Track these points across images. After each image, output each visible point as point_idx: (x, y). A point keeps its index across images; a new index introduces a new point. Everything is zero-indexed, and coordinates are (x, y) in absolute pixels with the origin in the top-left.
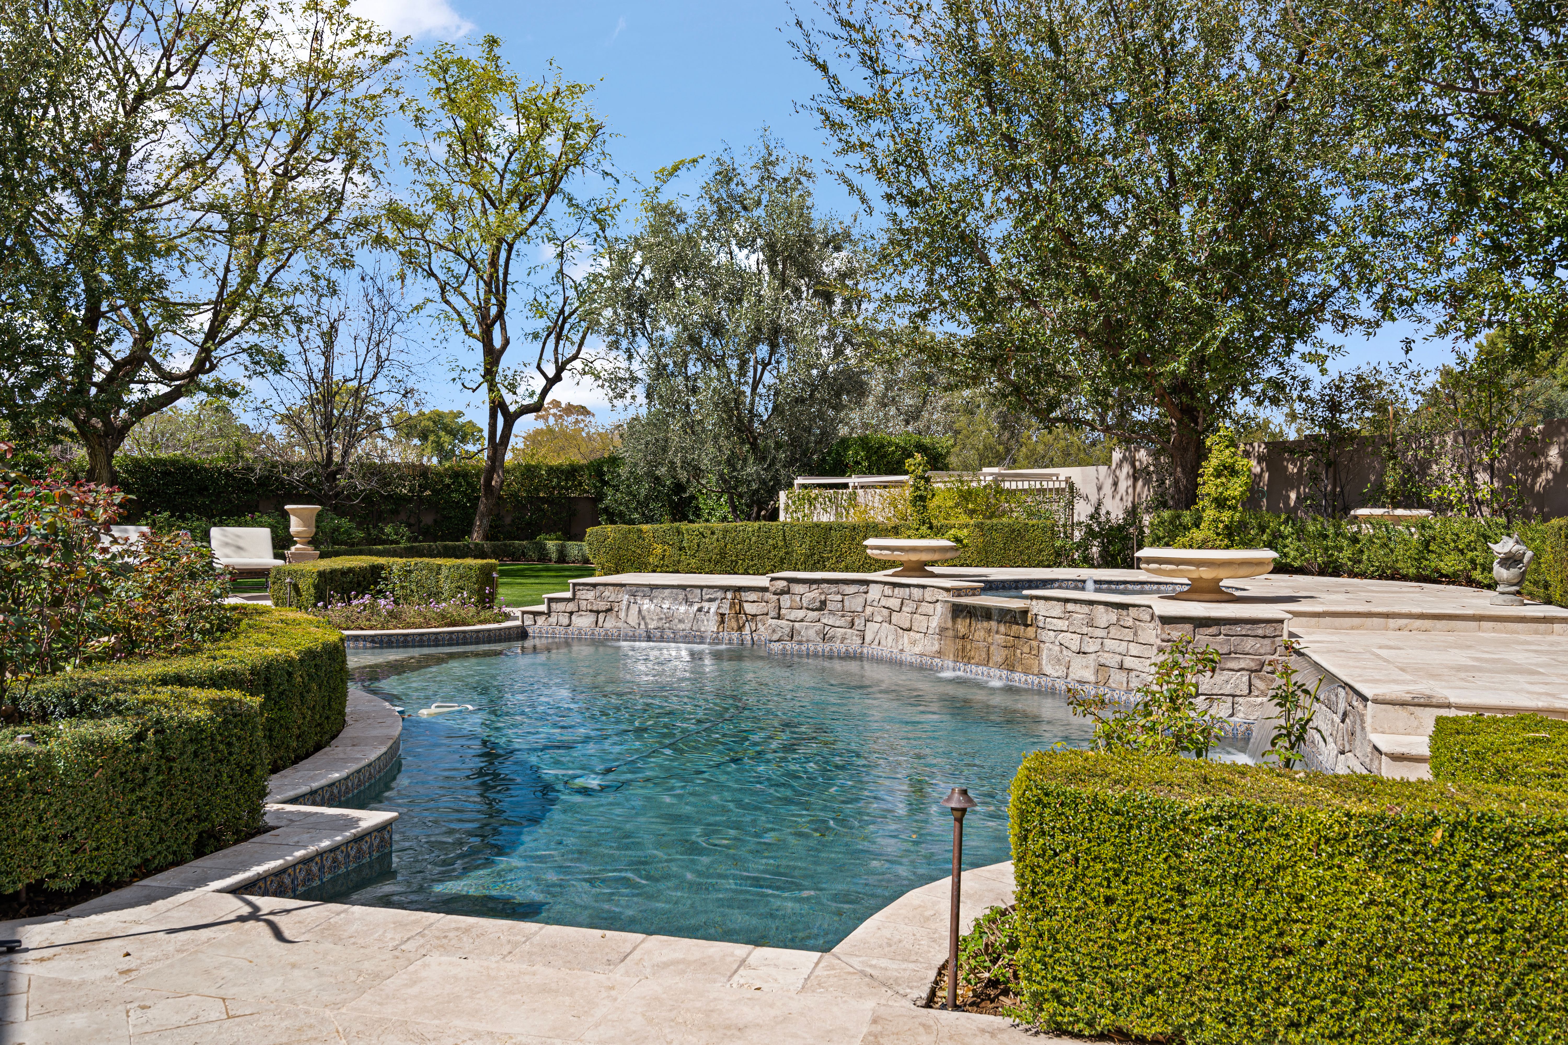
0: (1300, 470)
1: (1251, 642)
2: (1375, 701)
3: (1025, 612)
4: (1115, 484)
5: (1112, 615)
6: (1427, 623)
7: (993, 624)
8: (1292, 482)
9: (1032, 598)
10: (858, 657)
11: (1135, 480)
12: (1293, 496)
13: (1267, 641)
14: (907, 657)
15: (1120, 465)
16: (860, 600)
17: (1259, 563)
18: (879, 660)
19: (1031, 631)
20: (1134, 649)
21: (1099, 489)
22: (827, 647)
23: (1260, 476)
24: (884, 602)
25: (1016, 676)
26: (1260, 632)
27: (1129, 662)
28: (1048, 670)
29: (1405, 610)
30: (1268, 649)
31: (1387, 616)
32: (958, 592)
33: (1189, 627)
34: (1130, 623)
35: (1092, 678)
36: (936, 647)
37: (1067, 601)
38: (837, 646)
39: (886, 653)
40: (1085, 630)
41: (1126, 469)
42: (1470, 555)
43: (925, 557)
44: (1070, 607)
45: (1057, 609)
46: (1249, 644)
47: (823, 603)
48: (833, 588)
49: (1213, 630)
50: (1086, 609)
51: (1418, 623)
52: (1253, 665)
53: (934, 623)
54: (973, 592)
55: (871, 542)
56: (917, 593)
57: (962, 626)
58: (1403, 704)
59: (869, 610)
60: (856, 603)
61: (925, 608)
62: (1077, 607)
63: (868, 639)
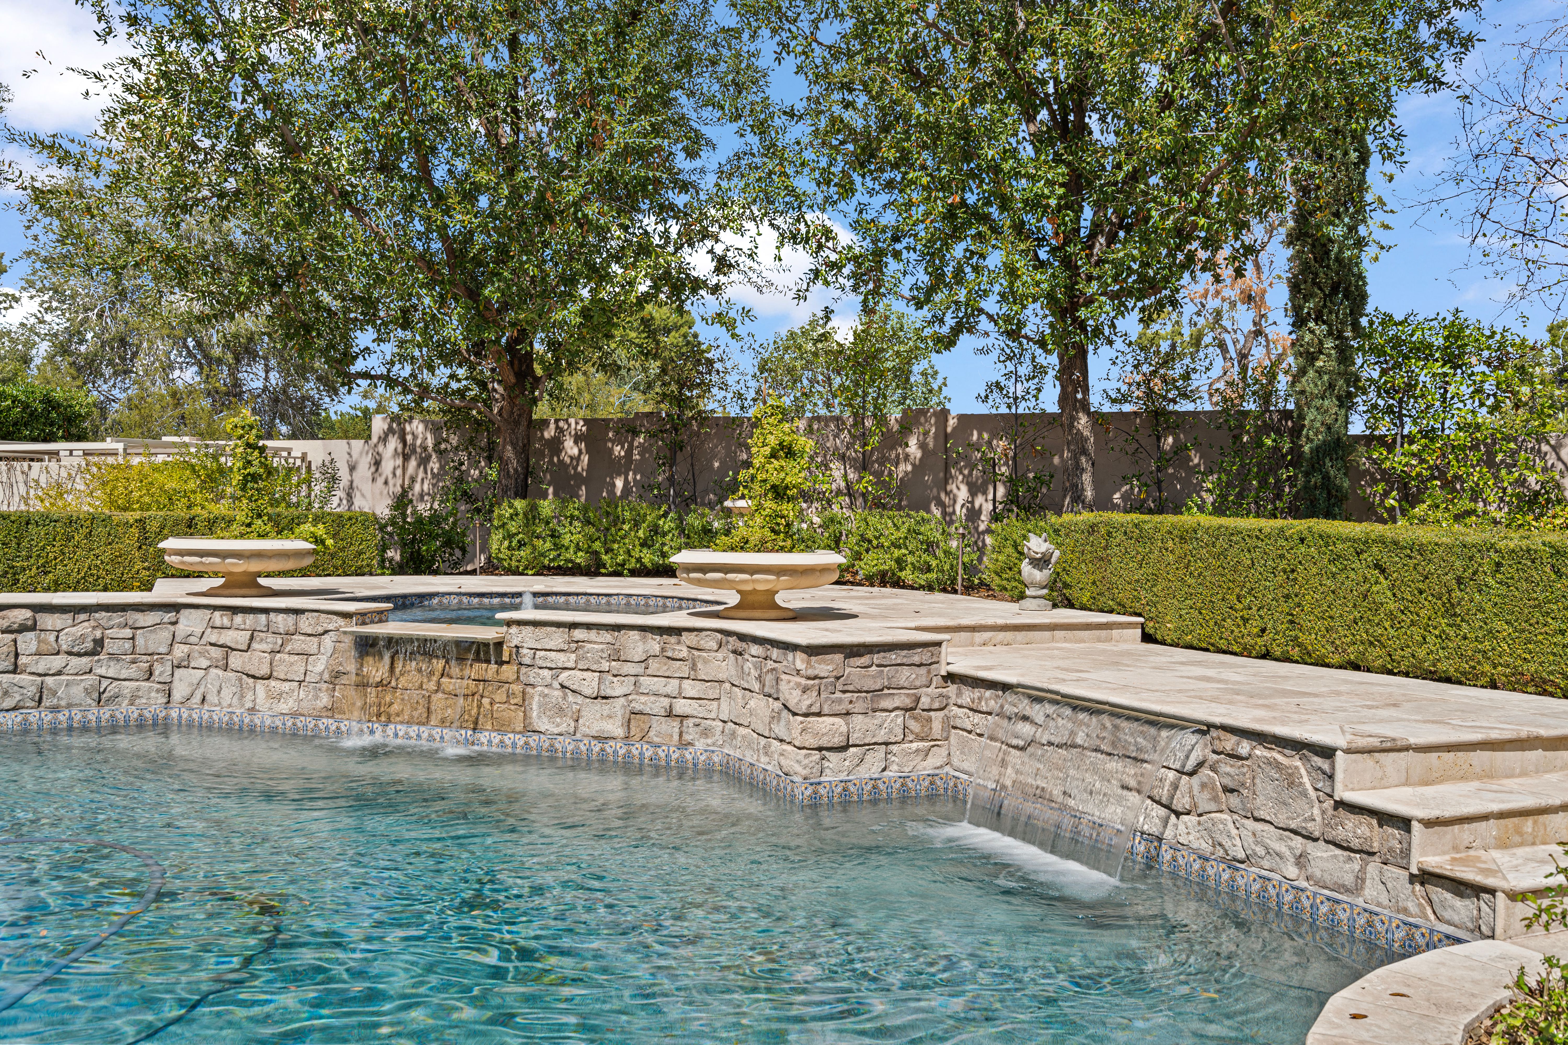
0: (629, 452)
1: (906, 672)
2: (1348, 751)
3: (499, 645)
4: (377, 463)
5: (654, 644)
7: (439, 664)
8: (622, 467)
9: (509, 623)
10: (162, 727)
11: (406, 458)
12: (619, 483)
13: (923, 671)
14: (264, 719)
15: (384, 439)
16: (165, 635)
18: (208, 728)
19: (508, 672)
20: (690, 688)
21: (352, 468)
22: (105, 713)
23: (578, 458)
24: (213, 637)
25: (483, 737)
26: (916, 659)
27: (680, 707)
28: (543, 725)
30: (924, 680)
31: (973, 629)
32: (363, 618)
33: (839, 657)
34: (684, 653)
35: (620, 732)
36: (324, 700)
38: (124, 710)
39: (219, 715)
40: (605, 666)
41: (393, 443)
44: (578, 634)
45: (557, 639)
46: (905, 675)
47: (99, 643)
48: (117, 618)
49: (865, 660)
50: (607, 636)
52: (908, 702)
53: (319, 665)
54: (381, 617)
55: (171, 543)
56: (281, 622)
57: (376, 669)
58: (1370, 751)
59: (180, 651)
60: (158, 641)
61: (298, 643)
62: (593, 635)
63: (177, 696)
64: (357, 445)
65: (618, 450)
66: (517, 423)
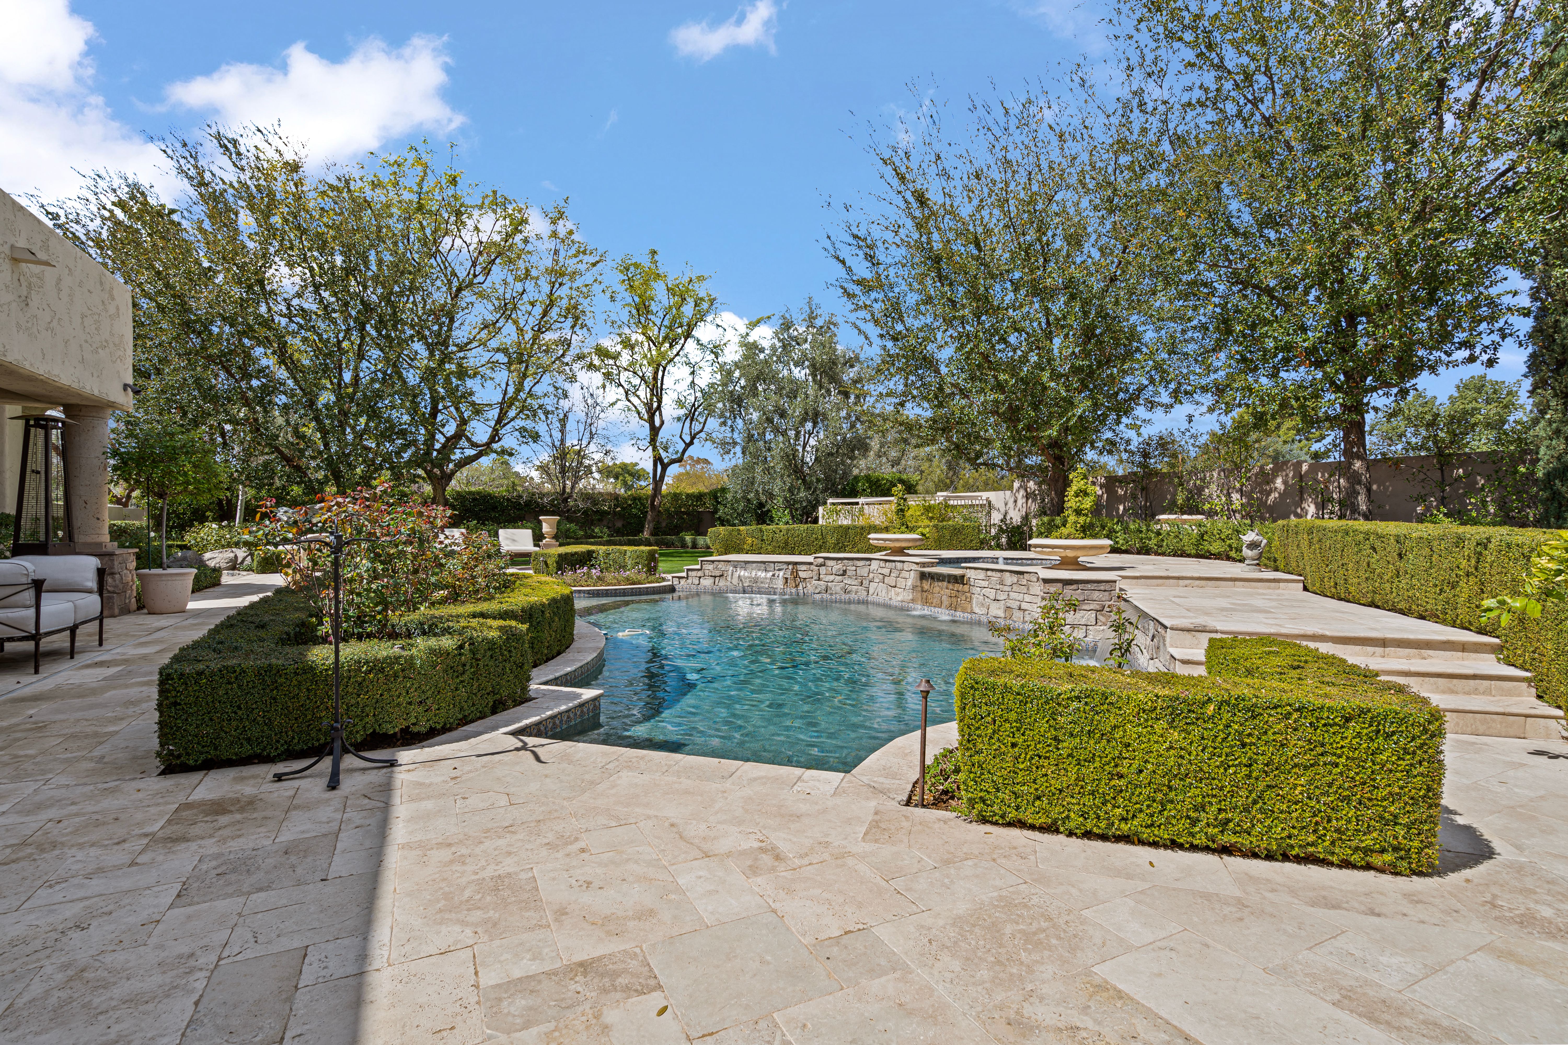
0: (1126, 492)
1: (1097, 593)
2: (1172, 629)
3: (963, 576)
4: (1015, 501)
5: (1015, 578)
6: (1203, 583)
7: (945, 584)
8: (1121, 500)
9: (967, 568)
10: (865, 603)
11: (1027, 499)
12: (1121, 508)
13: (1106, 593)
14: (894, 603)
15: (1018, 491)
16: (866, 570)
17: (1101, 547)
18: (878, 605)
19: (966, 587)
20: (1027, 598)
21: (1006, 504)
22: (847, 597)
23: (1102, 496)
24: (880, 571)
25: (958, 614)
26: (1102, 588)
27: (1024, 606)
28: (976, 610)
29: (1189, 575)
30: (1107, 598)
31: (1178, 578)
32: (924, 565)
33: (1060, 585)
34: (1025, 582)
35: (1002, 615)
36: (911, 597)
37: (987, 570)
38: (853, 596)
39: (881, 601)
40: (998, 587)
41: (1022, 492)
42: (1228, 542)
43: (904, 545)
44: (989, 573)
45: (981, 575)
46: (1096, 595)
47: (845, 571)
48: (851, 563)
49: (1074, 587)
50: (998, 574)
51: (1197, 582)
52: (1098, 607)
53: (910, 583)
54: (932, 565)
55: (872, 536)
56: (899, 565)
57: (926, 585)
58: (1189, 630)
59: (871, 575)
60: (863, 572)
61: (904, 574)
62: (993, 574)
63: (871, 592)
64: (1008, 493)
65: (1121, 492)
66: (1057, 481)
